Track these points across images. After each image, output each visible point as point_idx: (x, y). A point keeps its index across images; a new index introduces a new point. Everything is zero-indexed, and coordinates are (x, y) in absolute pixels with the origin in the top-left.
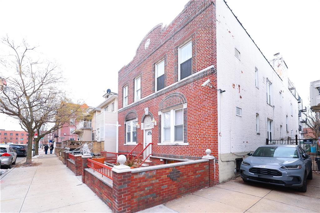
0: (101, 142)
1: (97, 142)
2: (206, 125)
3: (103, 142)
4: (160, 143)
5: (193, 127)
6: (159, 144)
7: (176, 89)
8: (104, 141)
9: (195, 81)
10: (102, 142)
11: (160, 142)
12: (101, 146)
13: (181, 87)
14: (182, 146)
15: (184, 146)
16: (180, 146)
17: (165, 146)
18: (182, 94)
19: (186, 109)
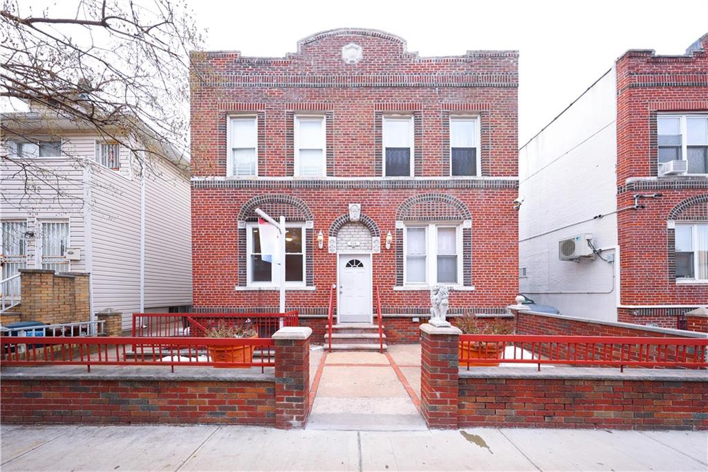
0: (73, 279)
1: (55, 276)
2: (507, 261)
3: (83, 279)
4: (402, 285)
5: (484, 262)
6: (396, 288)
7: (446, 189)
8: (87, 275)
9: (488, 189)
10: (77, 279)
11: (400, 283)
12: (73, 295)
13: (459, 188)
14: (460, 291)
15: (464, 291)
16: (456, 291)
17: (417, 291)
18: (462, 202)
19: (470, 229)
